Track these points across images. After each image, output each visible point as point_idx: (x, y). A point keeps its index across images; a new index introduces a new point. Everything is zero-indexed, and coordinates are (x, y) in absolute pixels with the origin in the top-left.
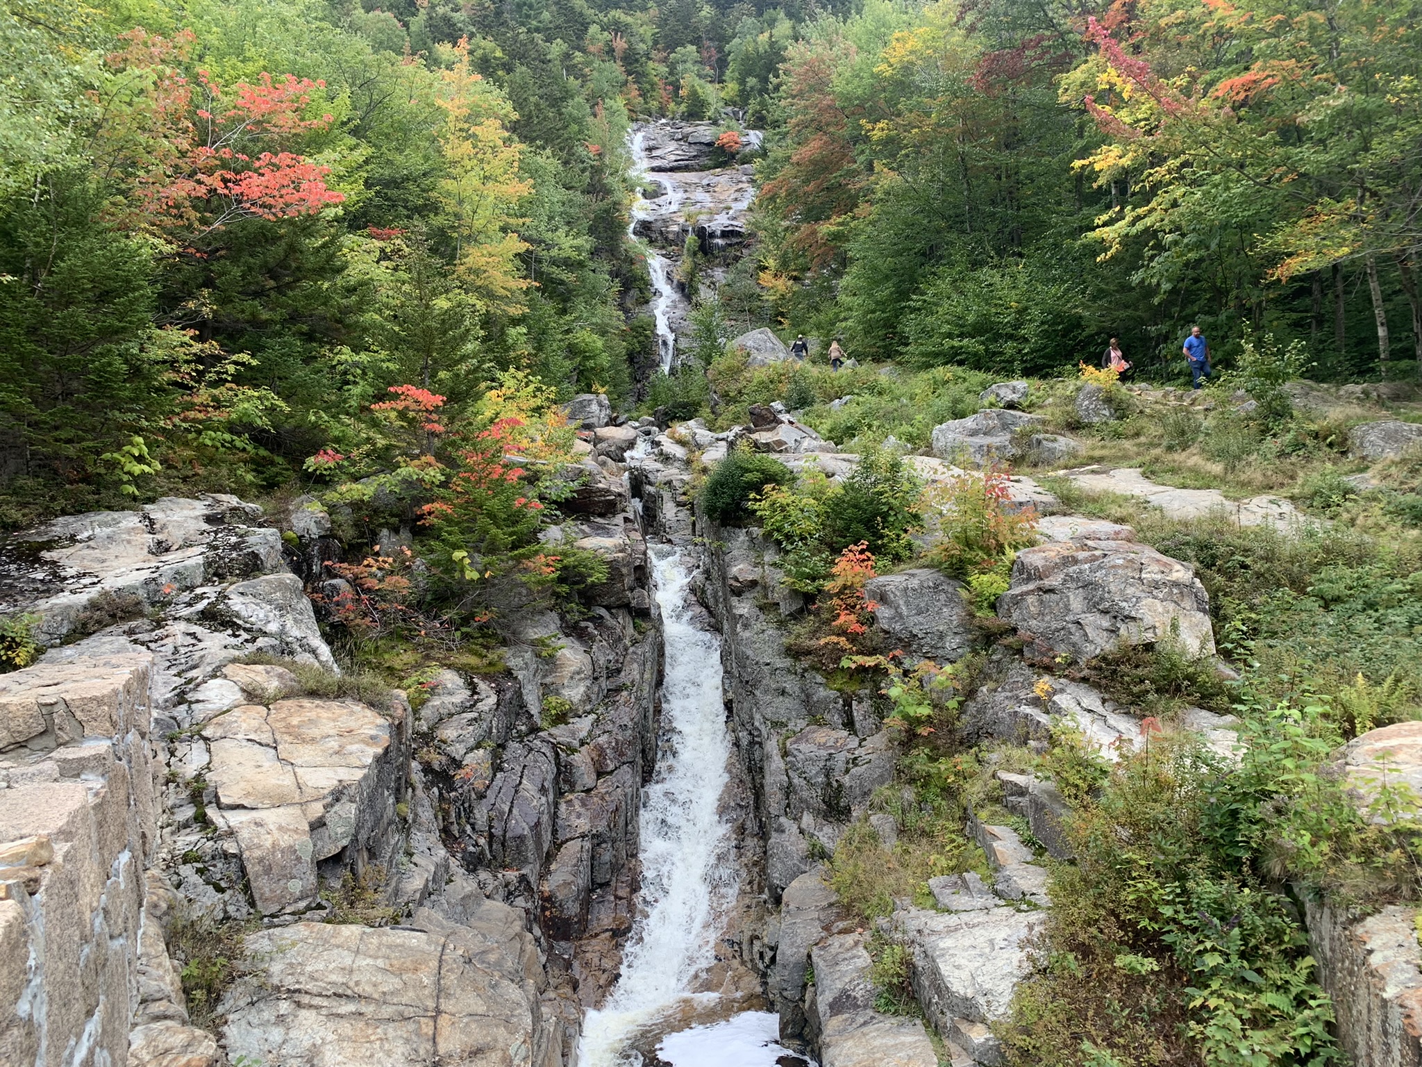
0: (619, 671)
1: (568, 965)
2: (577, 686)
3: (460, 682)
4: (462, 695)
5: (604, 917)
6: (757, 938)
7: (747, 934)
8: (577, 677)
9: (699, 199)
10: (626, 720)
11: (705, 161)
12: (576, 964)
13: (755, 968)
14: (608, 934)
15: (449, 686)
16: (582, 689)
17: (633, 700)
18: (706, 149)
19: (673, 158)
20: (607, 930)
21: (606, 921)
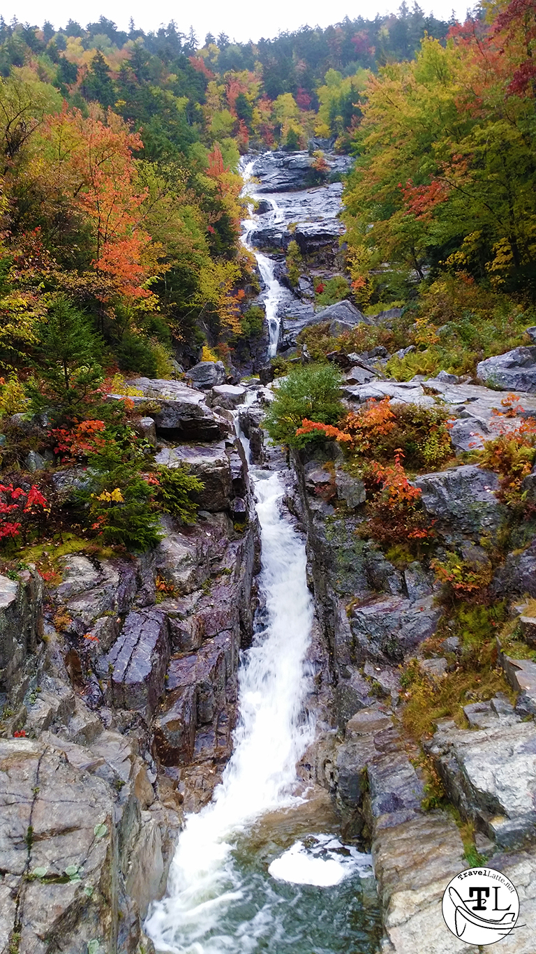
0: (220, 560)
1: (176, 785)
2: (186, 570)
3: (90, 566)
4: (91, 576)
5: (207, 749)
6: (329, 762)
7: (321, 760)
8: (185, 563)
9: (298, 212)
10: (225, 597)
11: (302, 182)
12: (182, 784)
13: (327, 786)
14: (210, 762)
15: (81, 569)
16: (189, 572)
17: (232, 582)
18: (303, 173)
19: (277, 181)
20: (209, 759)
21: (208, 752)
